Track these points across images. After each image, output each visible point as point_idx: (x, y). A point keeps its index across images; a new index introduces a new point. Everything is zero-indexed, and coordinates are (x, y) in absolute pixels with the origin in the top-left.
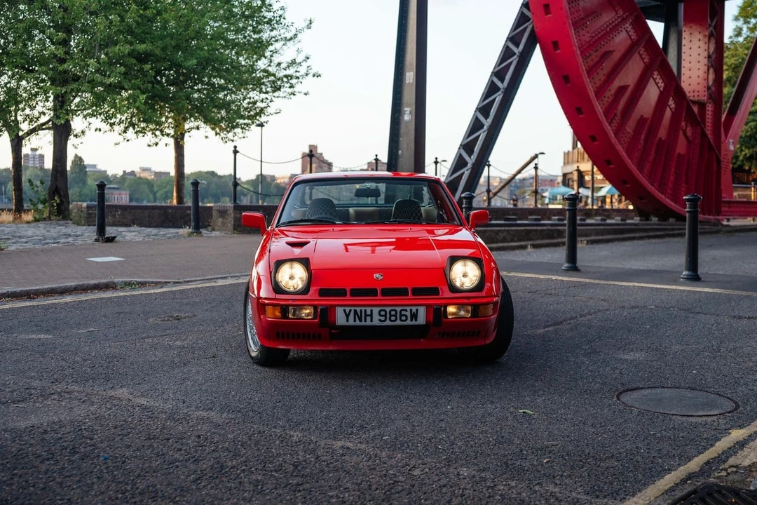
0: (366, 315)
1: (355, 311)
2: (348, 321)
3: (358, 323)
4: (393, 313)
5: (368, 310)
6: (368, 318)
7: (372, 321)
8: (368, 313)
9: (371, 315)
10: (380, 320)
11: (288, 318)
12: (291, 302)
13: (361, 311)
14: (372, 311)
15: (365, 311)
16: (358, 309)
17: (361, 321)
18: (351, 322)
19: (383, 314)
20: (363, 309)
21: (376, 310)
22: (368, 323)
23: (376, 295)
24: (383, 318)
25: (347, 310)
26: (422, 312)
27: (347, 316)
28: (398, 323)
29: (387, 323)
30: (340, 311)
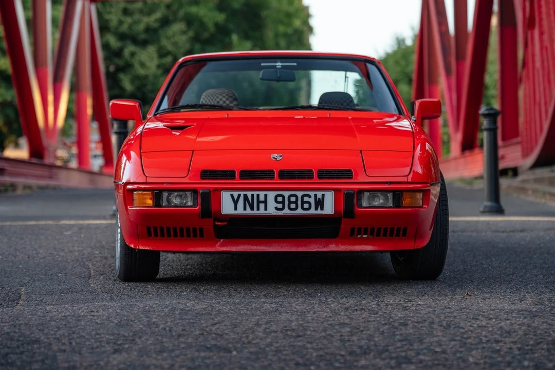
0: (259, 202)
1: (245, 196)
2: (236, 209)
3: (248, 212)
4: (293, 199)
5: (262, 195)
6: (262, 206)
7: (266, 209)
8: (262, 198)
9: (265, 202)
10: (276, 208)
11: (160, 206)
12: (165, 186)
13: (253, 196)
14: (266, 196)
15: (258, 196)
16: (249, 194)
17: (252, 209)
18: (240, 211)
20: (255, 193)
21: (271, 195)
22: (262, 211)
23: (272, 177)
24: (280, 206)
25: (236, 194)
26: (329, 198)
27: (236, 202)
28: (300, 212)
29: (287, 212)
30: (226, 197)
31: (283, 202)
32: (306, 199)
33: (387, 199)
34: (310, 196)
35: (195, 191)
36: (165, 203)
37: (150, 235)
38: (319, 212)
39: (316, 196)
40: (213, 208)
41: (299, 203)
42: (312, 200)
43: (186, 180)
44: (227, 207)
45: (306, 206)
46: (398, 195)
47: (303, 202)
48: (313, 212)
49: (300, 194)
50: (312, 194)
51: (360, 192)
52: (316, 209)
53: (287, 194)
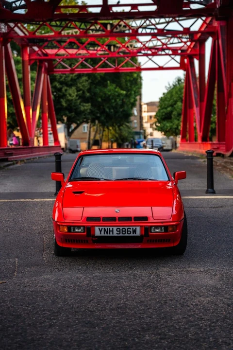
0: (110, 231)
1: (104, 229)
2: (101, 234)
3: (106, 235)
4: (124, 230)
5: (111, 228)
6: (111, 232)
7: (113, 234)
8: (111, 230)
9: (113, 231)
10: (117, 234)
12: (72, 224)
14: (113, 229)
16: (106, 228)
17: (107, 234)
18: (103, 234)
19: (118, 230)
20: (109, 228)
21: (115, 228)
22: (111, 235)
23: (115, 221)
24: (118, 233)
25: (101, 228)
26: (138, 229)
27: (101, 231)
28: (126, 235)
29: (121, 235)
30: (97, 229)
31: (120, 231)
32: (129, 230)
33: (161, 229)
34: (130, 229)
35: (84, 227)
36: (72, 231)
37: (66, 242)
38: (134, 235)
39: (133, 228)
40: (92, 233)
41: (126, 231)
42: (131, 230)
43: (81, 222)
44: (97, 232)
45: (129, 232)
46: (166, 228)
47: (128, 231)
48: (132, 235)
49: (126, 228)
50: (131, 228)
51: (151, 227)
52: (133, 234)
53: (121, 228)
